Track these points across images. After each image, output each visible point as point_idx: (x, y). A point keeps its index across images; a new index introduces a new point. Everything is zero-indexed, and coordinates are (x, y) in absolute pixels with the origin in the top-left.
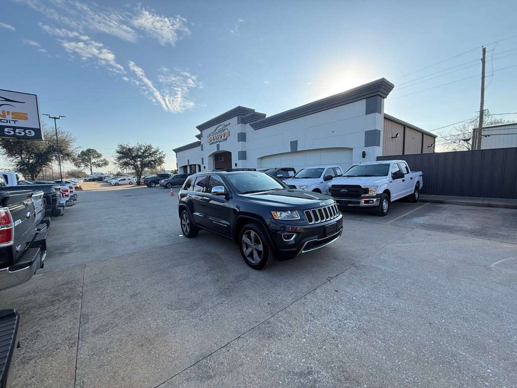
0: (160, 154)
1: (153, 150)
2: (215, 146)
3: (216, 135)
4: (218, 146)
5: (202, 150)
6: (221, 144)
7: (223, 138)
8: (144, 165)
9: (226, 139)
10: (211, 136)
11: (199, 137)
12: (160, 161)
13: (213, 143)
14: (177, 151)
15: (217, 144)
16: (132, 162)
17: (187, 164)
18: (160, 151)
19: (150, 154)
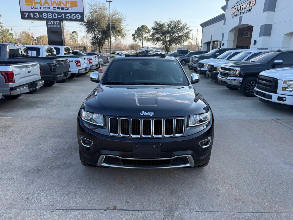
0: (187, 29)
1: (182, 25)
2: (238, 18)
3: (241, 5)
4: (241, 19)
5: (224, 24)
6: (244, 16)
7: (247, 8)
8: (172, 41)
9: (250, 10)
10: (236, 7)
11: (224, 8)
12: (187, 36)
13: (236, 16)
14: (203, 25)
15: (240, 16)
16: (162, 38)
17: (210, 40)
18: (187, 26)
19: (179, 30)
